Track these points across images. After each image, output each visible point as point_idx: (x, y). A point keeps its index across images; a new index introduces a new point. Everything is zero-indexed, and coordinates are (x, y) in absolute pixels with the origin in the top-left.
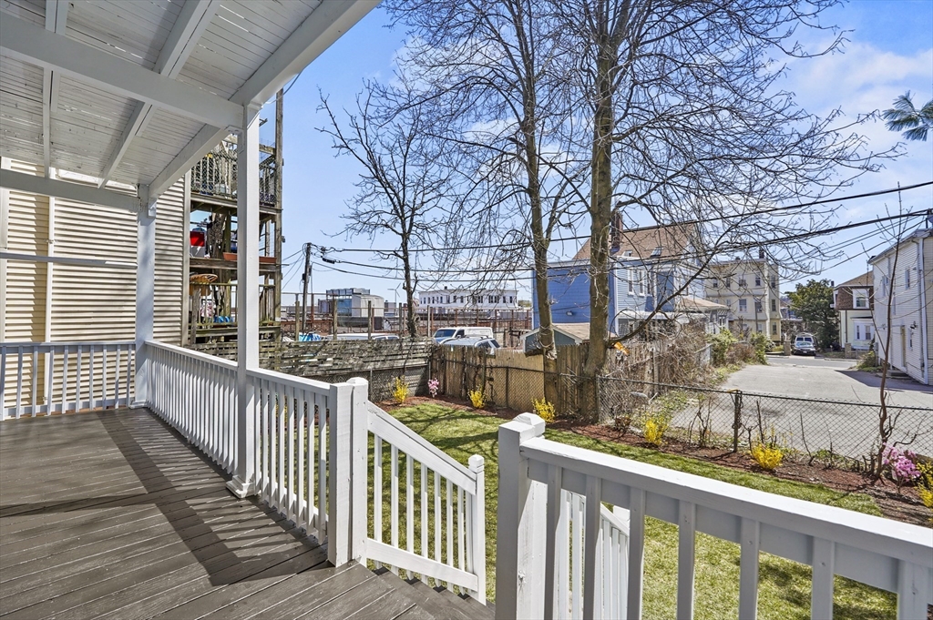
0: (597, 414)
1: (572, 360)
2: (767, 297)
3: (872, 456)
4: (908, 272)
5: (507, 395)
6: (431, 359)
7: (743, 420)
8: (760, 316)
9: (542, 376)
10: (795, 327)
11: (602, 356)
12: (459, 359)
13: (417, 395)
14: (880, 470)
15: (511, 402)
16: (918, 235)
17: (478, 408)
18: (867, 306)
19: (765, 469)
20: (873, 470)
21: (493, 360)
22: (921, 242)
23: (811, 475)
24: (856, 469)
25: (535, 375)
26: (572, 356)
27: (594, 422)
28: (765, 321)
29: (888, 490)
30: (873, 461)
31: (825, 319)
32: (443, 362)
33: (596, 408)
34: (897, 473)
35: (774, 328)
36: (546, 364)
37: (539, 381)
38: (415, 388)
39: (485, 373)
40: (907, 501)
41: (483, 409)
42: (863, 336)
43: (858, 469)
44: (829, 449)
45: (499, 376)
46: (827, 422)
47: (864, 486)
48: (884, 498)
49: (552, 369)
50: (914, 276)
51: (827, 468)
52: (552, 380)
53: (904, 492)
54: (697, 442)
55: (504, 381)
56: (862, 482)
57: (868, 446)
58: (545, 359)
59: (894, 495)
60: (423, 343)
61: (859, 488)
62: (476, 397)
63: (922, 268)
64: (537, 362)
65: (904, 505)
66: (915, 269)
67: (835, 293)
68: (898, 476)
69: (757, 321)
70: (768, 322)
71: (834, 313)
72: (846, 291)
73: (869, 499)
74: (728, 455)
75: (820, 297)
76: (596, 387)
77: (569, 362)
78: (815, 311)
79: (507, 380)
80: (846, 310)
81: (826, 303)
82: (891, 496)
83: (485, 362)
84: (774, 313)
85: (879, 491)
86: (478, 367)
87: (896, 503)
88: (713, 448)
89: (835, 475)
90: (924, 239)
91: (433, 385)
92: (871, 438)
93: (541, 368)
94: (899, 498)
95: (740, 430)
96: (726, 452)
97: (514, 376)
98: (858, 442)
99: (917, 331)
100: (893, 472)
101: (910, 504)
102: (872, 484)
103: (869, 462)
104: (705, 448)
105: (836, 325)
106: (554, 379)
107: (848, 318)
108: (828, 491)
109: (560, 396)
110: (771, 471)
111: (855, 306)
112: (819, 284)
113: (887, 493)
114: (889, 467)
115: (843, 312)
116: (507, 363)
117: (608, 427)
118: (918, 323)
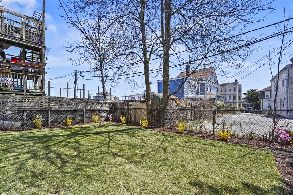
0: (164, 123)
1: (157, 104)
2: (238, 95)
3: (269, 133)
4: (283, 81)
5: (135, 119)
6: (112, 108)
7: (216, 121)
8: (235, 101)
9: (146, 110)
10: (246, 105)
11: (167, 101)
12: (121, 107)
13: (105, 120)
14: (273, 139)
15: (136, 121)
16: (287, 67)
17: (124, 123)
18: (269, 97)
19: (223, 140)
20: (270, 139)
21: (131, 106)
22: (288, 69)
23: (243, 142)
24: (262, 139)
25: (144, 110)
26: (157, 102)
27: (163, 126)
28: (237, 102)
29: (276, 147)
30: (270, 135)
31: (256, 102)
32: (116, 108)
33: (164, 121)
34: (280, 139)
35: (240, 105)
36: (147, 106)
37: (145, 112)
38: (105, 118)
39: (129, 111)
40: (286, 151)
41: (125, 124)
42: (267, 106)
43: (263, 139)
44: (251, 131)
45: (133, 112)
46: (251, 120)
47: (266, 145)
48: (275, 150)
49: (149, 108)
50: (285, 81)
51: (250, 139)
52: (149, 111)
53: (284, 148)
54: (199, 131)
55: (134, 114)
56: (264, 144)
57: (268, 129)
58: (147, 104)
59: (279, 149)
60: (108, 102)
61: (263, 146)
62: (123, 119)
63: (288, 78)
64: (145, 106)
65: (284, 153)
66: (285, 79)
67: (259, 93)
68: (281, 140)
69: (234, 102)
70: (238, 103)
71: (259, 100)
72: (262, 92)
73: (268, 150)
74: (210, 136)
75: (254, 95)
76: (164, 113)
77: (156, 104)
78: (252, 99)
79: (135, 113)
80: (262, 98)
81: (256, 96)
82: (278, 149)
83: (129, 107)
84: (240, 100)
85: (272, 147)
86: (126, 109)
87: (280, 152)
88: (205, 133)
89: (253, 142)
90: (289, 68)
91: (110, 116)
92: (269, 125)
93: (146, 107)
94: (282, 150)
95: (215, 126)
96: (210, 134)
97: (137, 111)
98: (264, 127)
99: (285, 101)
100: (279, 139)
101: (287, 152)
102: (269, 145)
103: (268, 136)
104: (202, 133)
105: (259, 103)
106: (150, 111)
107: (263, 101)
108: (249, 147)
109: (152, 117)
110: (226, 141)
111: (265, 97)
112: (254, 91)
113: (276, 148)
114: (277, 137)
115: (261, 99)
116: (135, 107)
117: (168, 128)
118: (286, 98)
